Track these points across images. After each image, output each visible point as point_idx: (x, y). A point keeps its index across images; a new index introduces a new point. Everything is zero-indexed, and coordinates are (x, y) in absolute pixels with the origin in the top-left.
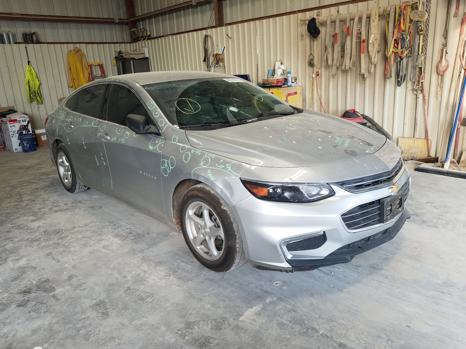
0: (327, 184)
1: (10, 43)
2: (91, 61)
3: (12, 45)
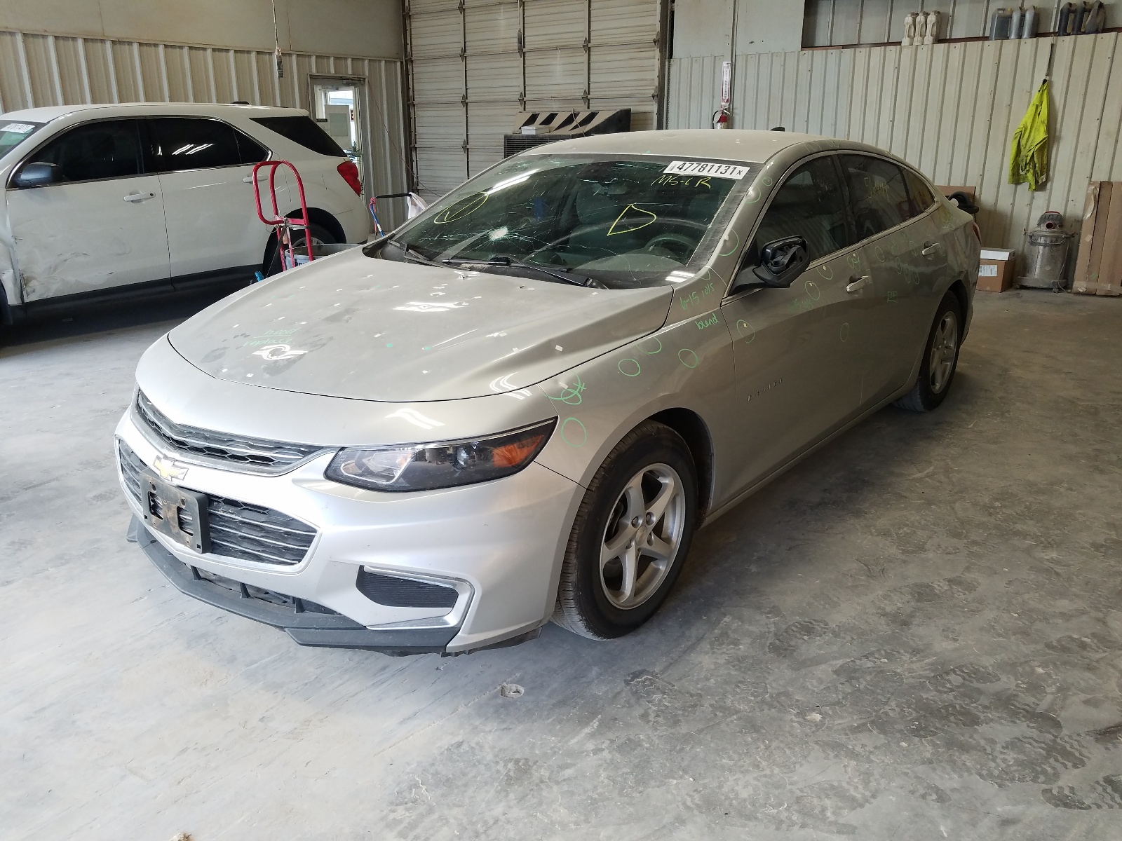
3: (1023, 41)
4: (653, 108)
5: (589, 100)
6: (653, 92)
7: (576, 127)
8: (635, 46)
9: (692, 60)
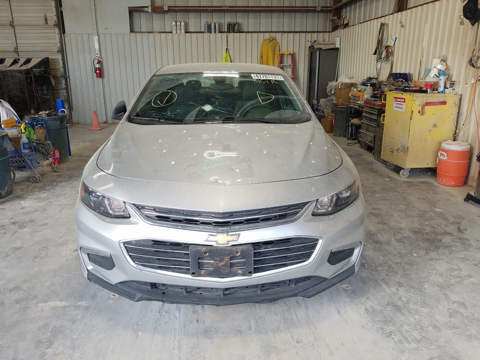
0: (124, 202)
1: (215, 32)
2: (284, 50)
3: (217, 34)
4: (60, 57)
5: (18, 52)
6: (57, 49)
7: (22, 66)
8: (42, 27)
9: (76, 35)
